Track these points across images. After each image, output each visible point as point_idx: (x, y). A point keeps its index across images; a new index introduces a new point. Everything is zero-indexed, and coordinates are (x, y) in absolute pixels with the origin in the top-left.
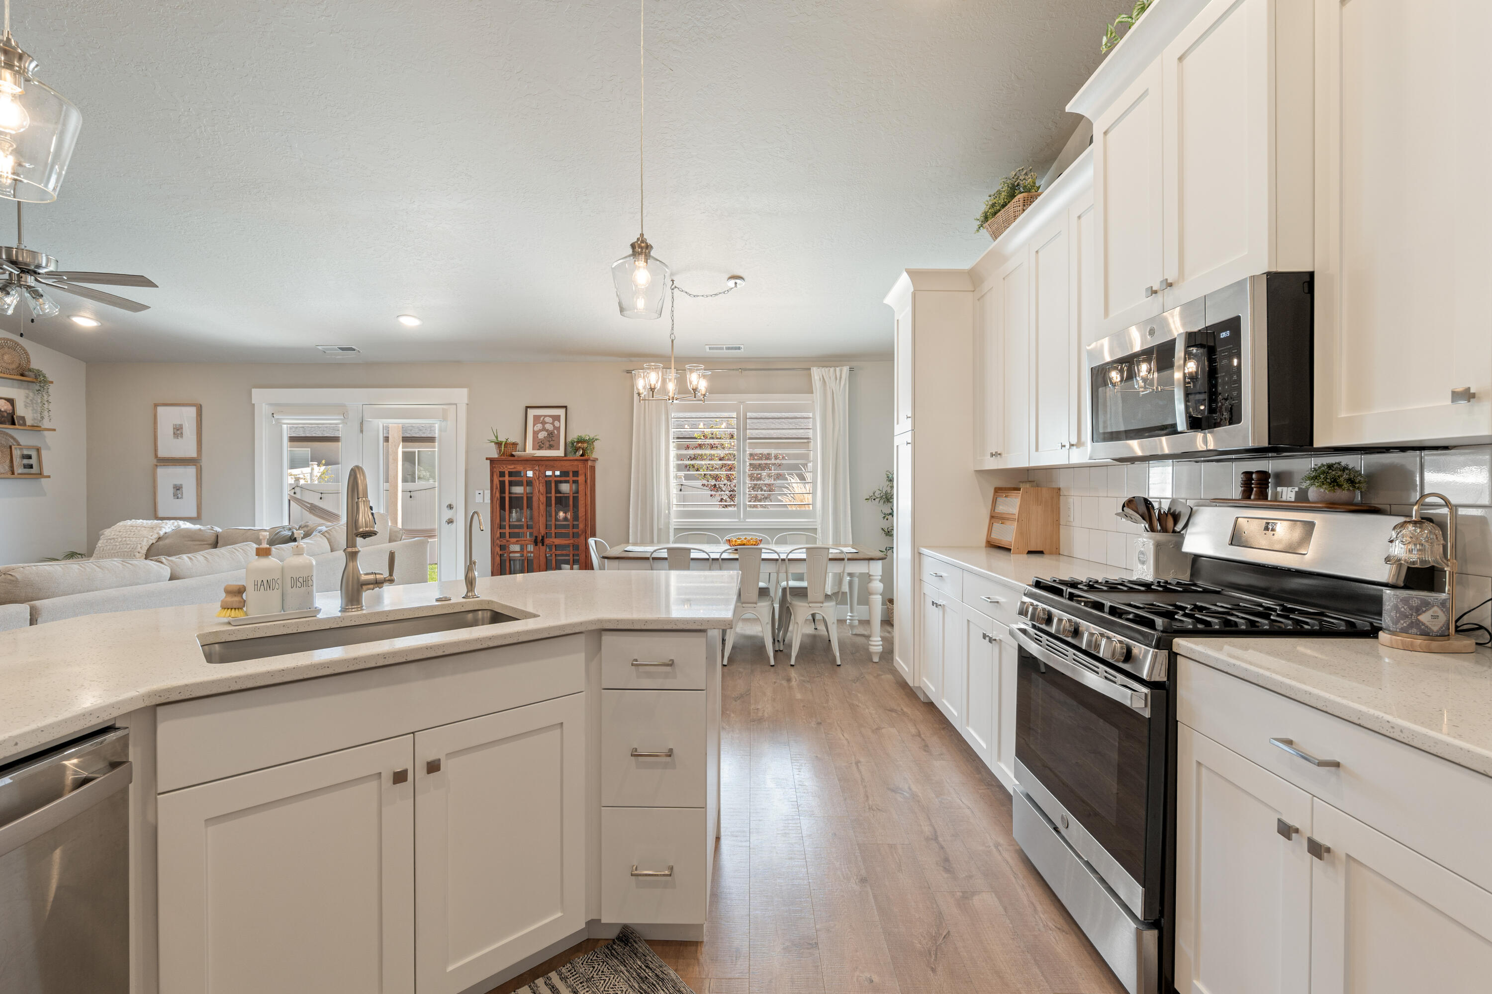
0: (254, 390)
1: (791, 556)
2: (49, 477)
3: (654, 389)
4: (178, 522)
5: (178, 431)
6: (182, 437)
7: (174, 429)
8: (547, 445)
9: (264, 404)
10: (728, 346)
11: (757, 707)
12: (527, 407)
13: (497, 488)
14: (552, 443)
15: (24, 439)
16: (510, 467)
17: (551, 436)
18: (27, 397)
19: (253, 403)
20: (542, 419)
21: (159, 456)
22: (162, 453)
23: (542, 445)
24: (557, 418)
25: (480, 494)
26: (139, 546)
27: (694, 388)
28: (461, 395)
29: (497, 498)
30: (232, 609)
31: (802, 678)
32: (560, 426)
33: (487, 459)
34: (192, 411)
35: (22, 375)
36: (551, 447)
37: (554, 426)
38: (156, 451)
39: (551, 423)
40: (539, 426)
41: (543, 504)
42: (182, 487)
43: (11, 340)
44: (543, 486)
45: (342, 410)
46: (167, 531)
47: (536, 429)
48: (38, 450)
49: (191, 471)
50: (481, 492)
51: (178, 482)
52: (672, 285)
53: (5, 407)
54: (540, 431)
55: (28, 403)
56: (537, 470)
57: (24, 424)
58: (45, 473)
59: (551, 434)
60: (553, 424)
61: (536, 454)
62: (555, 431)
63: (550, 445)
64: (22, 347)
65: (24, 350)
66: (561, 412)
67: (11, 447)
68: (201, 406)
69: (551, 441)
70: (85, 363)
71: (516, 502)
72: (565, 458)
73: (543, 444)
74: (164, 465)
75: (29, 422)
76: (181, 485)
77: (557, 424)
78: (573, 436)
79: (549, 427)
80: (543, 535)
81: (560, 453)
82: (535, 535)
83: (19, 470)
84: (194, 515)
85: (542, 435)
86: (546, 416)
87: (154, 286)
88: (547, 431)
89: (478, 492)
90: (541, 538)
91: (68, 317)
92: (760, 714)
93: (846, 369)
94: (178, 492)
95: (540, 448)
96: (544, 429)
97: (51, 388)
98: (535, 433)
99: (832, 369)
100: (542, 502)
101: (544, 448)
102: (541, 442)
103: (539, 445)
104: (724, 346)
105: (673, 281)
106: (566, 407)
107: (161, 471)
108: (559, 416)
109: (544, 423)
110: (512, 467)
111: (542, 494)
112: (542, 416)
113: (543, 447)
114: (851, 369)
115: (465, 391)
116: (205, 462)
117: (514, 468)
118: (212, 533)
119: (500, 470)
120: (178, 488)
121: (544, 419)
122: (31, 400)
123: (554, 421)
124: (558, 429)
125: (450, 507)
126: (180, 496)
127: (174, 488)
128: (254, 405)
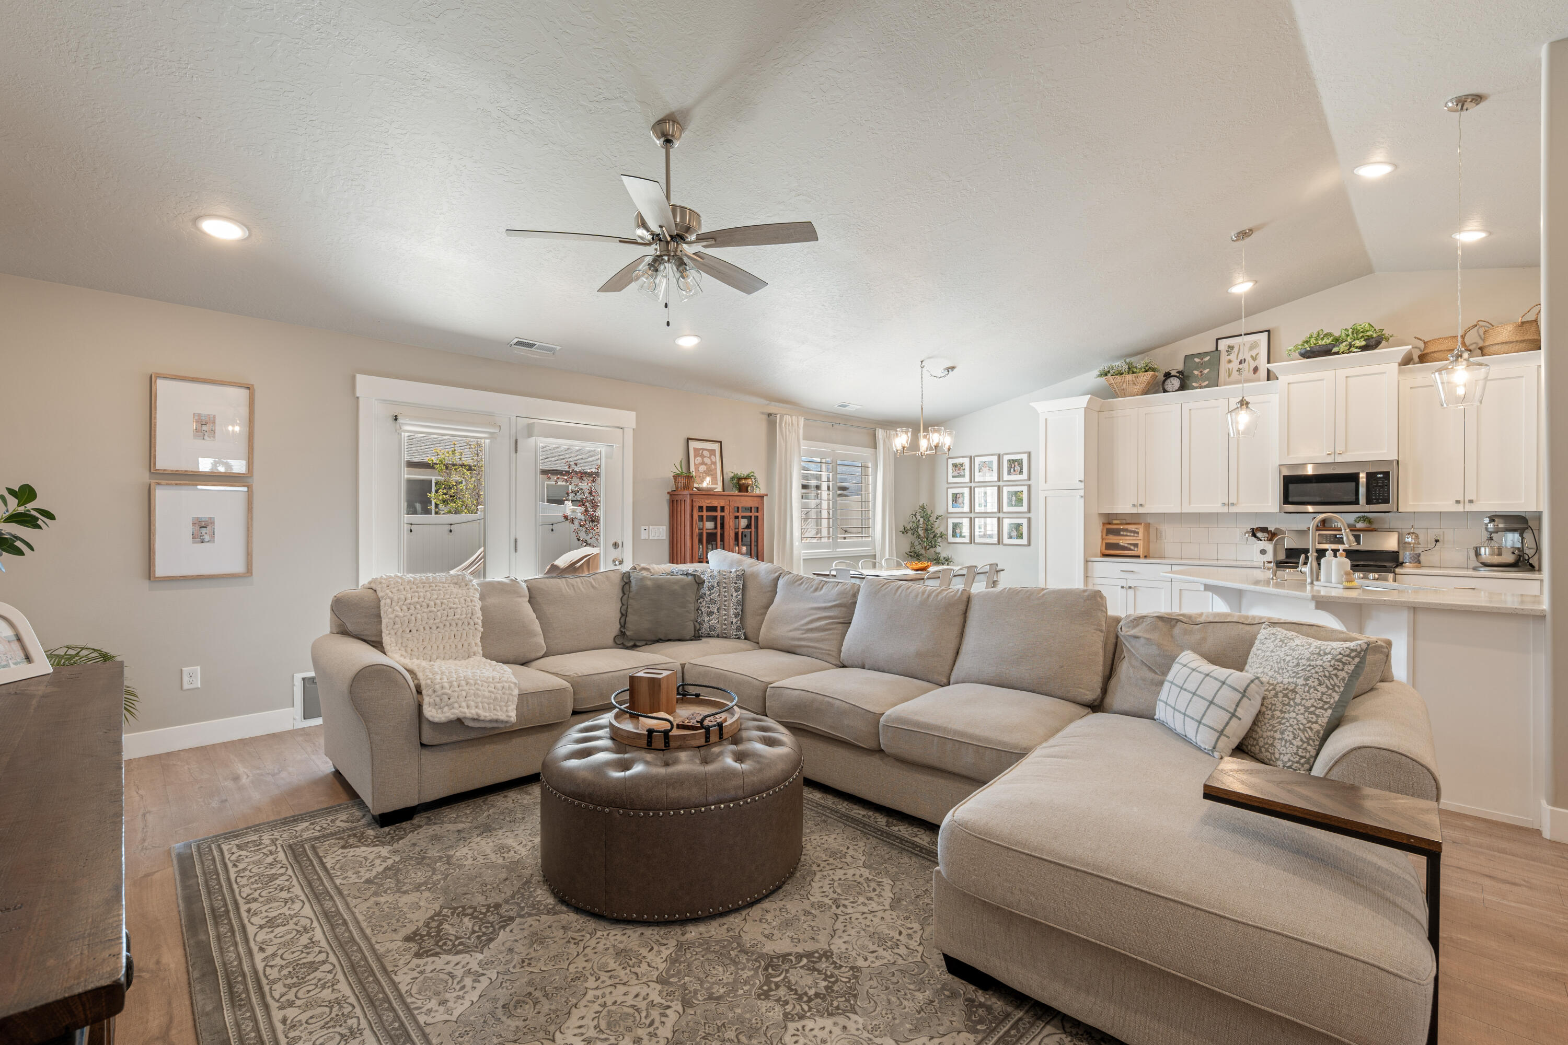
0: (360, 377)
5: (203, 424)
6: (212, 435)
7: (195, 421)
9: (375, 400)
13: (696, 524)
21: (158, 467)
22: (163, 462)
24: (712, 452)
25: (645, 529)
28: (629, 418)
29: (697, 534)
34: (236, 393)
38: (152, 456)
42: (213, 523)
44: (732, 522)
50: (647, 528)
51: (204, 515)
52: (922, 365)
56: (729, 505)
60: (710, 458)
66: (716, 447)
68: (257, 387)
74: (170, 484)
76: (211, 519)
86: (704, 450)
89: (643, 528)
94: (204, 531)
96: (703, 463)
100: (732, 537)
105: (922, 361)
106: (721, 442)
107: (163, 496)
109: (703, 456)
110: (705, 501)
111: (732, 530)
115: (633, 414)
117: (711, 503)
119: (699, 505)
120: (203, 525)
123: (711, 455)
124: (715, 463)
125: (616, 545)
126: (207, 538)
127: (194, 524)
128: (358, 398)
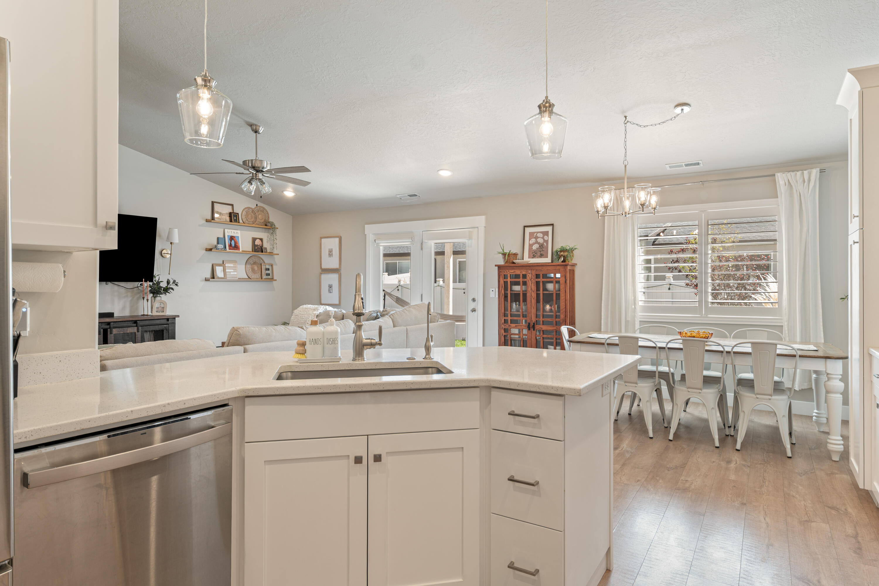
0: (366, 226)
1: (736, 349)
2: (276, 280)
3: (607, 207)
4: (326, 307)
5: (330, 252)
6: (332, 256)
7: (329, 251)
8: (539, 255)
9: (371, 234)
10: (686, 163)
11: (687, 479)
12: (525, 227)
13: (502, 287)
14: (542, 252)
15: (266, 259)
16: (511, 271)
17: (542, 247)
18: (268, 237)
19: (365, 234)
20: (535, 234)
21: (322, 268)
22: (323, 266)
23: (535, 255)
24: (546, 233)
25: (493, 291)
26: (308, 320)
27: (642, 203)
28: (480, 221)
29: (503, 294)
30: (299, 354)
31: (744, 463)
32: (548, 240)
33: (496, 266)
34: (337, 240)
35: (266, 225)
36: (541, 256)
37: (544, 239)
38: (321, 264)
39: (541, 238)
40: (533, 240)
41: (534, 299)
42: (332, 286)
43: (262, 207)
44: (534, 285)
45: (410, 235)
46: (321, 312)
47: (531, 242)
48: (272, 266)
49: (335, 276)
50: (494, 290)
51: (330, 283)
52: (625, 120)
53: (259, 243)
54: (534, 244)
55: (268, 240)
56: (530, 274)
57: (266, 252)
58: (275, 278)
59: (541, 246)
60: (543, 238)
61: (530, 261)
62: (545, 244)
63: (541, 254)
64: (266, 210)
65: (267, 212)
66: (549, 229)
67: (261, 264)
68: (341, 237)
69: (541, 252)
70: (292, 216)
71: (516, 297)
72: (552, 264)
73: (536, 253)
74: (325, 273)
75: (268, 251)
76: (332, 284)
77: (546, 238)
78: (557, 247)
79: (540, 240)
80: (534, 322)
81: (548, 260)
82: (528, 322)
83: (264, 277)
84: (337, 302)
85: (535, 247)
86: (538, 232)
87: (308, 171)
88: (539, 243)
89: (491, 290)
90: (532, 324)
91: (282, 192)
92: (687, 485)
93: (815, 172)
94: (331, 289)
95: (534, 257)
96: (537, 242)
97: (277, 231)
98: (531, 246)
99: (799, 173)
100: (534, 297)
101: (537, 257)
102: (535, 252)
103: (533, 255)
104: (683, 164)
105: (626, 117)
106: (553, 225)
107: (324, 276)
108: (548, 232)
109: (536, 238)
110: (513, 271)
111: (534, 292)
112: (535, 232)
113: (535, 256)
114: (822, 171)
115: (483, 218)
116: (342, 271)
117: (514, 272)
118: (341, 313)
119: (505, 274)
120: (330, 287)
121: (536, 235)
122: (269, 239)
123: (544, 236)
124: (547, 242)
125: (474, 300)
126: (331, 291)
127: (329, 286)
128: (366, 235)
